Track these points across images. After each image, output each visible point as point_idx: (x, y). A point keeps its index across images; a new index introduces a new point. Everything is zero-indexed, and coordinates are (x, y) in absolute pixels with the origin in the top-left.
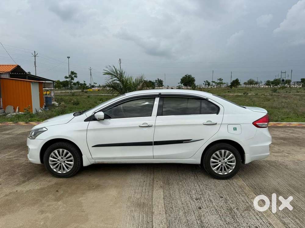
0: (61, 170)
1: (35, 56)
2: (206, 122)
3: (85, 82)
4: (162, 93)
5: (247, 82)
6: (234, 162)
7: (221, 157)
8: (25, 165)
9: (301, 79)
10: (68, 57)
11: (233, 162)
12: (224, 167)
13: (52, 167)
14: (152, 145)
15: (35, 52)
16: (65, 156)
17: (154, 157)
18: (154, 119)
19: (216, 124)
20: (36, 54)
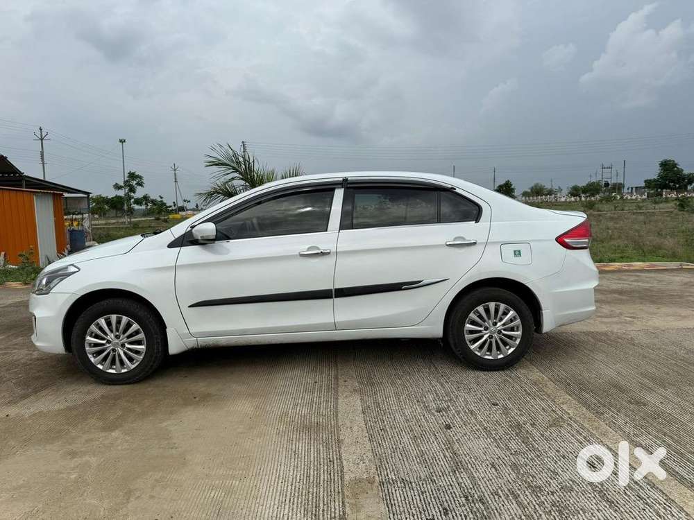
0: (114, 367)
1: (42, 140)
2: (452, 239)
3: (161, 198)
4: (349, 179)
5: (529, 191)
6: (517, 331)
7: (489, 318)
8: (25, 364)
9: (645, 181)
10: (121, 141)
11: (515, 329)
12: (496, 342)
13: (92, 360)
14: (330, 297)
15: (41, 130)
16: (124, 333)
17: (335, 326)
18: (332, 238)
19: (475, 243)
20: (44, 136)
